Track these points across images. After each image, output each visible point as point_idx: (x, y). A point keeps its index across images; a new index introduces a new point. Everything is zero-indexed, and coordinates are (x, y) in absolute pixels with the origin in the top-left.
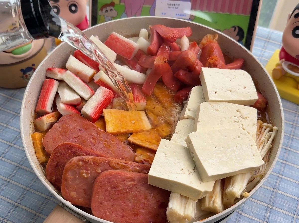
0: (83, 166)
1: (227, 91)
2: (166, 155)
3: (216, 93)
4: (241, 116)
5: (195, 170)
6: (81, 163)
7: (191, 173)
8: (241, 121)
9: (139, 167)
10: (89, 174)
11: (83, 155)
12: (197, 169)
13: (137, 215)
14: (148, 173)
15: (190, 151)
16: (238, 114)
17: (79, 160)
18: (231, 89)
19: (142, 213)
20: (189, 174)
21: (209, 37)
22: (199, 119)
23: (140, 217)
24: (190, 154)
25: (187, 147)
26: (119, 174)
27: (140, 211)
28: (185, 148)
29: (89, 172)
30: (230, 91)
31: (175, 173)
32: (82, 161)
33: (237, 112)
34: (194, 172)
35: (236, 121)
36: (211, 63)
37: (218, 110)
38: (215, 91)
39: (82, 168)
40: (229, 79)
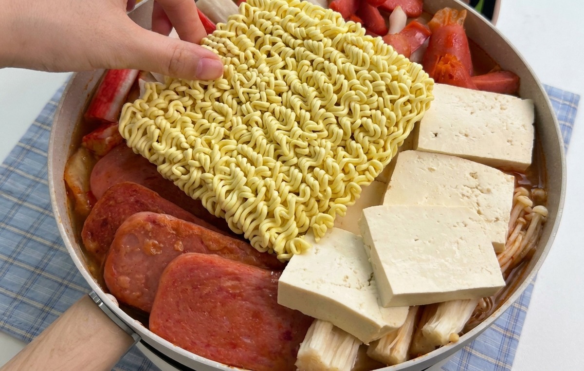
0: (152, 231)
1: (459, 134)
3: (436, 135)
4: (479, 187)
5: (371, 282)
6: (150, 226)
7: (363, 286)
8: (476, 196)
10: (160, 248)
12: (375, 280)
13: (234, 346)
15: (364, 244)
16: (473, 182)
17: (148, 219)
18: (468, 132)
19: (245, 343)
20: (359, 288)
21: (448, 14)
23: (240, 351)
24: (364, 249)
25: (361, 236)
27: (240, 340)
28: (356, 238)
29: (162, 245)
30: (466, 135)
31: (332, 283)
32: (154, 222)
33: (471, 177)
34: (370, 285)
35: (466, 194)
36: (441, 71)
37: (434, 170)
38: (435, 133)
39: (150, 235)
40: (470, 110)
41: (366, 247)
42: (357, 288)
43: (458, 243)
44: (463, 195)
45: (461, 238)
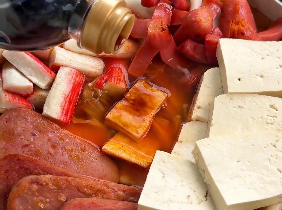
0: (38, 191)
1: (256, 77)
2: (163, 174)
3: (239, 80)
5: (208, 197)
6: (35, 187)
7: (202, 201)
9: (124, 192)
10: (46, 202)
11: (39, 174)
12: (210, 196)
14: (137, 202)
15: (199, 169)
17: (32, 182)
18: (263, 73)
20: (199, 203)
22: (213, 122)
24: (199, 173)
25: (195, 163)
26: (93, 203)
28: (192, 164)
29: (48, 200)
30: (262, 76)
31: (178, 202)
32: (37, 182)
33: (271, 108)
34: (206, 200)
35: (270, 122)
36: (235, 30)
37: (243, 107)
38: (239, 78)
39: (37, 194)
40: (261, 57)
41: (201, 171)
42: (198, 204)
43: (269, 160)
44: (268, 123)
45: (271, 156)
